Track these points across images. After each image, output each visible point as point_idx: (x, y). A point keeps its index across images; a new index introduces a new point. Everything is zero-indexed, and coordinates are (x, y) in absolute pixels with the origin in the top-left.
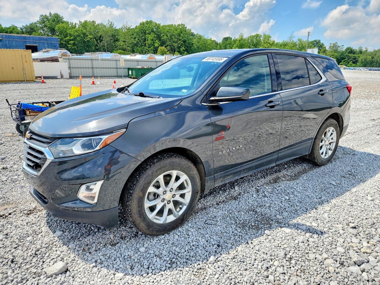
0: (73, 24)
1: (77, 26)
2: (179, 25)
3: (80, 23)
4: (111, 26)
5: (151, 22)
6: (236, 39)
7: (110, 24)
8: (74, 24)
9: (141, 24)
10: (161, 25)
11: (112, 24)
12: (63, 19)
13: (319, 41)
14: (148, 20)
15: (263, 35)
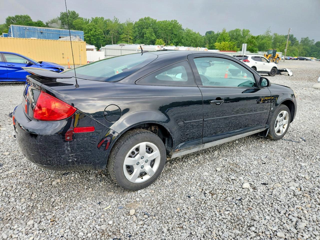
0: (86, 20)
1: (90, 21)
2: (172, 21)
3: (92, 19)
4: (116, 22)
5: (148, 18)
7: (115, 19)
8: (87, 20)
9: (140, 20)
10: (157, 21)
11: (117, 19)
12: (79, 15)
14: (147, 17)
15: (242, 30)
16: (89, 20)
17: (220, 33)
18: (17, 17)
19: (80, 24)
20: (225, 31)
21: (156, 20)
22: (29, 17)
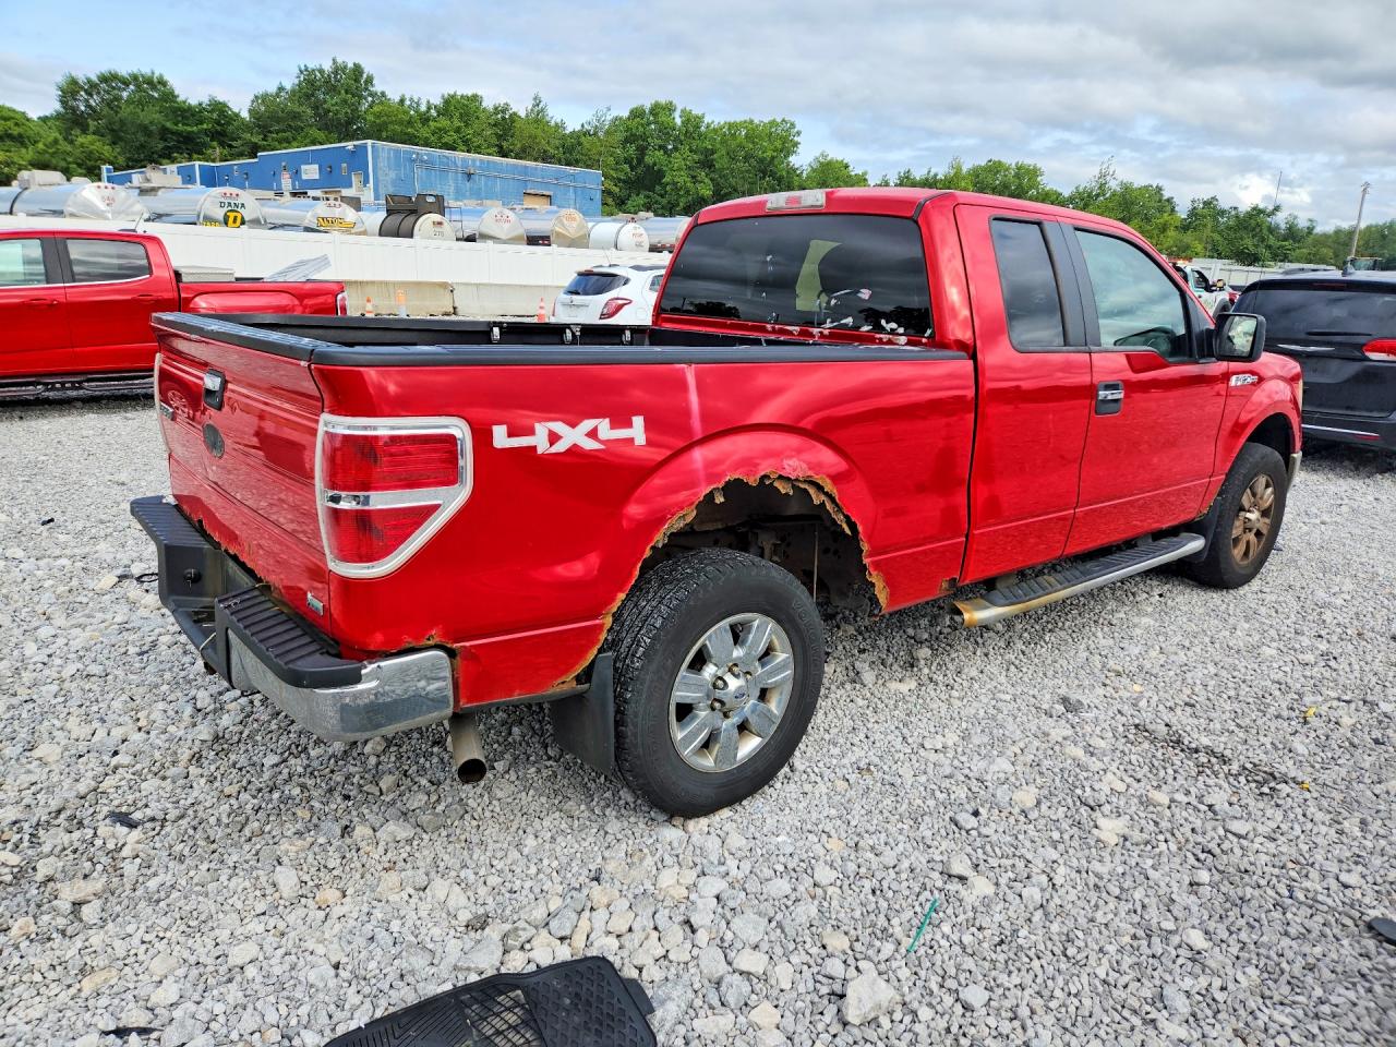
0: (418, 104)
1: (433, 113)
2: (773, 123)
3: (442, 102)
4: (539, 117)
5: (670, 108)
6: (932, 174)
8: (423, 108)
9: (633, 113)
10: (707, 120)
13: (1159, 189)
14: (663, 101)
15: (1013, 166)
16: (429, 108)
17: (936, 175)
18: (109, 79)
19: (401, 123)
20: (959, 169)
21: (700, 119)
22: (163, 83)
